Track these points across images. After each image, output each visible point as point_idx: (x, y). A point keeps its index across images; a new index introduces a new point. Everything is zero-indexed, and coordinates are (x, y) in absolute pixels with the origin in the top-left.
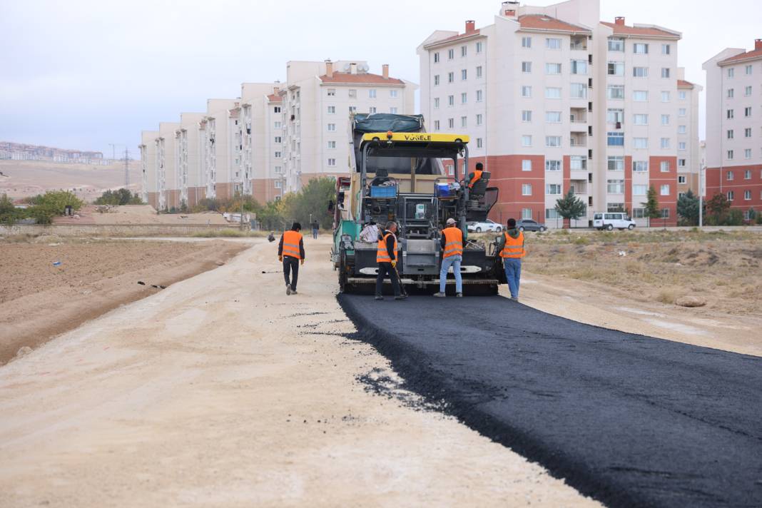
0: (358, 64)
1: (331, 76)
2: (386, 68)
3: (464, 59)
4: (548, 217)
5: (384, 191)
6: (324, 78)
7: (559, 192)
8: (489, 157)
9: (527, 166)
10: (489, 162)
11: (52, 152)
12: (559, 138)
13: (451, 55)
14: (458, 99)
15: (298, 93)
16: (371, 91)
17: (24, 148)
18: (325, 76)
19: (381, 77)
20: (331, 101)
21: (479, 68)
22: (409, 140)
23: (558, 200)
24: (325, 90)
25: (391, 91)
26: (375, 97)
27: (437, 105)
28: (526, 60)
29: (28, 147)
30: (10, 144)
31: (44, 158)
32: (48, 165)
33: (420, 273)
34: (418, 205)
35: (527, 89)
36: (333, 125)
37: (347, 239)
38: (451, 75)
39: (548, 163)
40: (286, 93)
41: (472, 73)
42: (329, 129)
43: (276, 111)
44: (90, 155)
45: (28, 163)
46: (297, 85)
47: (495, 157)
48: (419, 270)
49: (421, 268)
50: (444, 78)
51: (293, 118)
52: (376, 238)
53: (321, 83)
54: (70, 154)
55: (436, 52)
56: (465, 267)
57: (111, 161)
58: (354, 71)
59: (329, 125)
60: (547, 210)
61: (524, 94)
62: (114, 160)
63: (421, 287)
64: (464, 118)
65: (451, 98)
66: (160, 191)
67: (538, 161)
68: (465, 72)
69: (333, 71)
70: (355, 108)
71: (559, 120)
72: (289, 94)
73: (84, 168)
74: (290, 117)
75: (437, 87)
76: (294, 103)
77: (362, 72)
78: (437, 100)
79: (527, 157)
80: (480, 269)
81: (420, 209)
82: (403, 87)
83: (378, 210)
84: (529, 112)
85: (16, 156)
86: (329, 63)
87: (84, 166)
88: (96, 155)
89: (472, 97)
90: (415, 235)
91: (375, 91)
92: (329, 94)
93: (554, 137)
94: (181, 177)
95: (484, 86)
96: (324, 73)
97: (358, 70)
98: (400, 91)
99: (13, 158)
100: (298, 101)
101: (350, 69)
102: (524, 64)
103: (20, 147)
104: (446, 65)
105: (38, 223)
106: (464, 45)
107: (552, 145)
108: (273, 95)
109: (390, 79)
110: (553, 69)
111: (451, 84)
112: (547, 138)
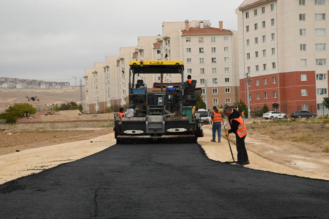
0: (204, 22)
1: (188, 30)
2: (221, 23)
3: (263, 14)
4: (319, 109)
5: (140, 91)
6: (184, 32)
7: (326, 93)
8: (280, 74)
9: (304, 78)
10: (280, 76)
11: (40, 83)
12: (325, 60)
13: (256, 13)
14: (260, 39)
15: (169, 41)
16: (212, 38)
17: (23, 81)
18: (185, 30)
19: (218, 29)
20: (188, 45)
21: (273, 20)
22: (152, 64)
23: (324, 98)
24: (185, 39)
25: (224, 37)
26: (214, 41)
27: (248, 43)
28: (302, 13)
29: (26, 80)
30: (15, 79)
31: (36, 87)
32: (38, 91)
33: (155, 132)
34: (159, 98)
35: (303, 31)
36: (190, 59)
37: (117, 116)
38: (256, 25)
39: (317, 76)
40: (162, 41)
41: (268, 23)
42: (188, 62)
43: (158, 53)
44: (62, 84)
45: (26, 90)
46: (168, 36)
47: (284, 73)
48: (154, 131)
49: (155, 130)
50: (252, 27)
51: (166, 56)
52: (133, 115)
53: (182, 35)
54: (50, 84)
55: (247, 11)
56: (178, 129)
57: (74, 87)
58: (202, 26)
59: (188, 59)
60: (318, 105)
61: (301, 34)
62: (76, 86)
63: (154, 139)
64: (264, 51)
65: (256, 39)
66: (96, 103)
67: (311, 75)
68: (264, 22)
69: (190, 27)
70: (203, 49)
71: (324, 49)
72: (164, 43)
73: (58, 91)
74: (165, 56)
75: (248, 33)
76: (167, 47)
77: (207, 27)
78: (248, 40)
79: (304, 73)
80: (186, 130)
81: (160, 100)
82: (232, 35)
83: (138, 101)
84: (305, 45)
85: (19, 86)
86: (187, 22)
87: (58, 90)
88: (66, 84)
89: (268, 37)
90: (156, 113)
91: (214, 38)
92: (187, 41)
93: (321, 60)
94: (107, 94)
95: (276, 30)
96: (184, 28)
97: (204, 26)
98: (229, 37)
99: (17, 87)
100: (169, 46)
101: (200, 25)
102: (300, 15)
103: (21, 81)
104: (253, 19)
105: (7, 122)
106: (263, 6)
107: (320, 64)
108: (156, 43)
109: (223, 30)
110: (320, 17)
111: (256, 31)
112: (317, 60)
